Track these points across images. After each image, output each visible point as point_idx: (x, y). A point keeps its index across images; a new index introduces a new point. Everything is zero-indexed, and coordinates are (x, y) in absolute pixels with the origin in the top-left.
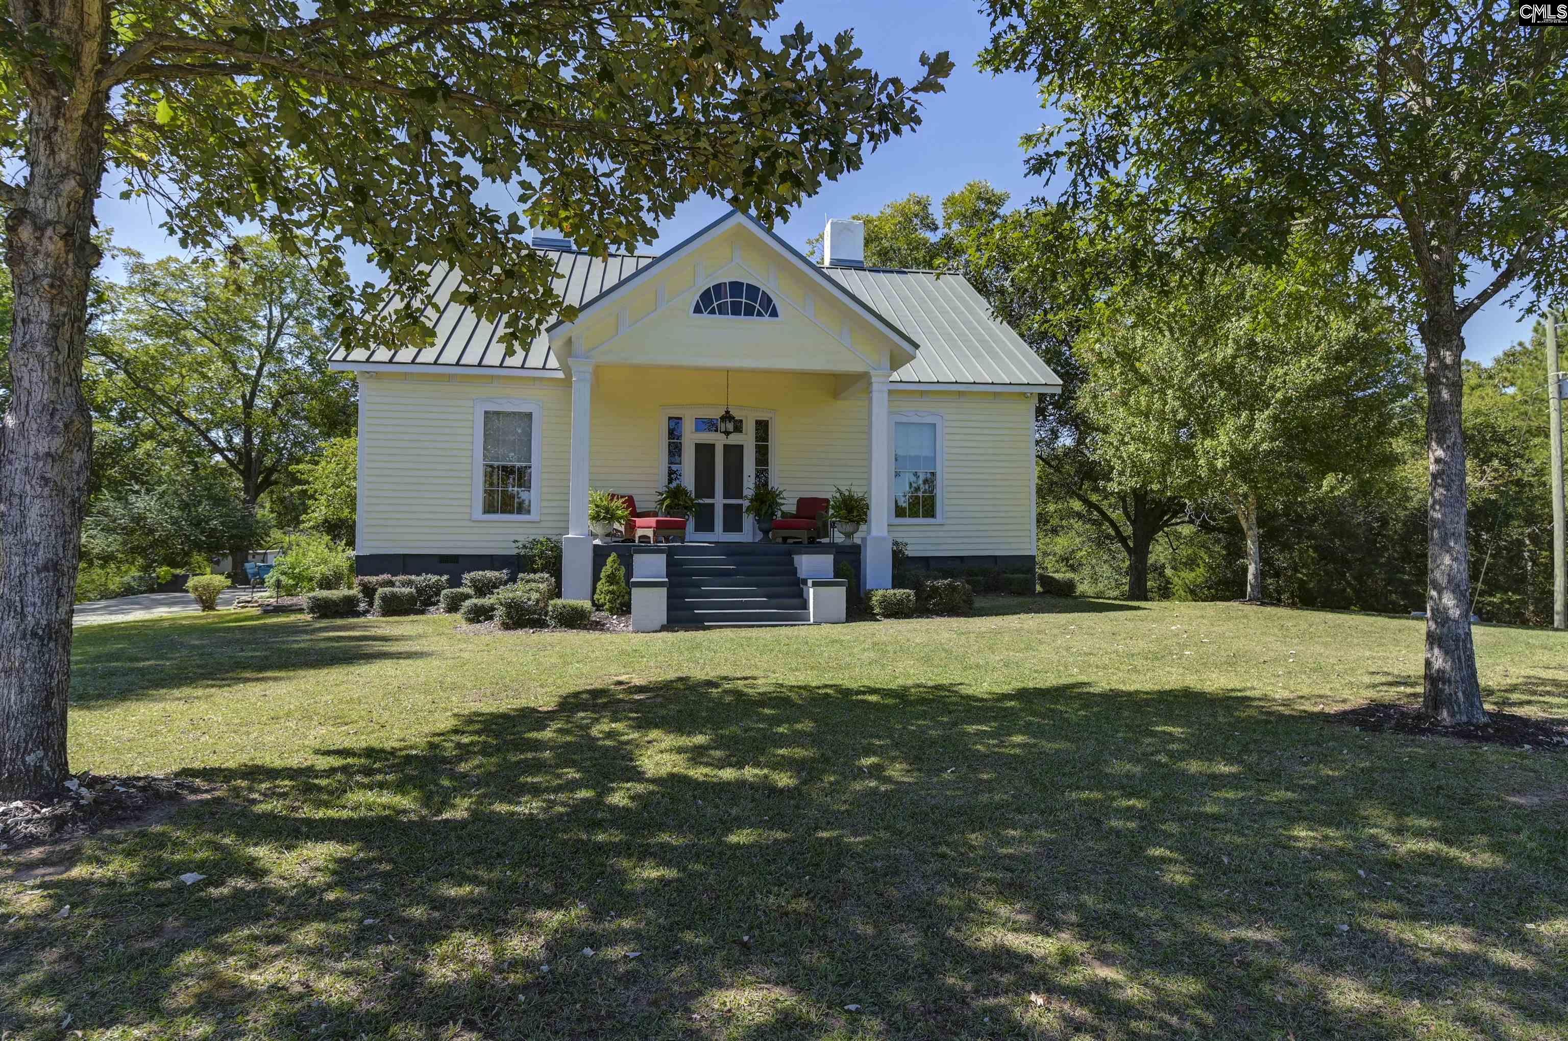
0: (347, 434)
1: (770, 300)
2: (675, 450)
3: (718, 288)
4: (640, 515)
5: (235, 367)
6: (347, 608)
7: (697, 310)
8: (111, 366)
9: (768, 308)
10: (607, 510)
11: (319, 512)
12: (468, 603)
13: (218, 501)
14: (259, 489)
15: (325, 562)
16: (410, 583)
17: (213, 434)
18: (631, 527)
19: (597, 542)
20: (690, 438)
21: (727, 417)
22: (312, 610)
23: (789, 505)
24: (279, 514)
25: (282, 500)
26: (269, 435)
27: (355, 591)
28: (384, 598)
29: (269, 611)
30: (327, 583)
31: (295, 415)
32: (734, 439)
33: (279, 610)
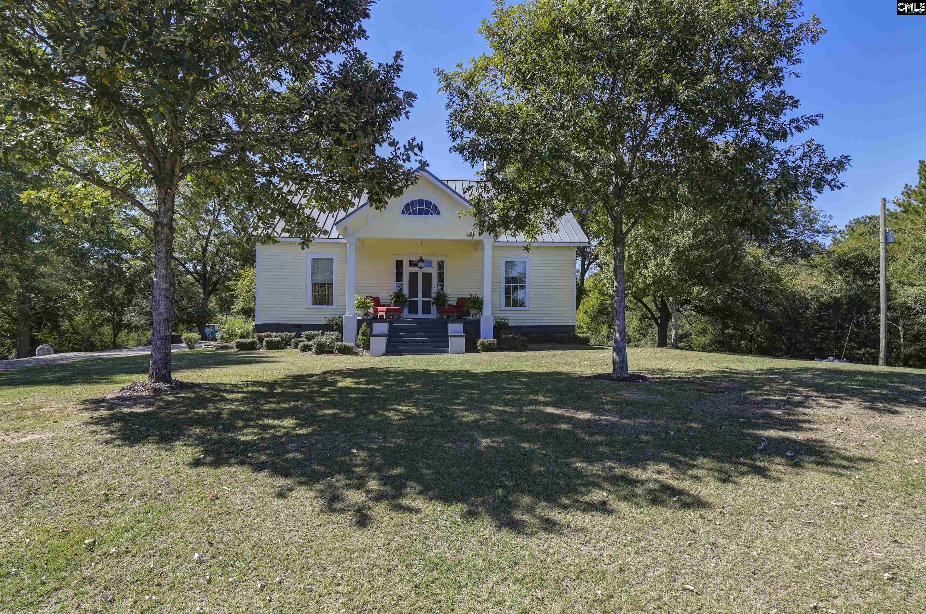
0: (252, 265)
1: (436, 207)
2: (399, 277)
3: (412, 202)
4: (381, 306)
5: (198, 233)
6: (252, 346)
7: (403, 213)
8: (139, 232)
9: (436, 211)
10: (364, 304)
11: (239, 305)
12: (302, 344)
13: (190, 299)
14: (210, 293)
15: (242, 327)
16: (278, 336)
17: (187, 265)
18: (376, 311)
19: (360, 318)
20: (407, 270)
21: (421, 260)
22: (237, 347)
23: (452, 301)
24: (220, 306)
25: (221, 299)
26: (215, 265)
27: (255, 340)
28: (267, 342)
29: (218, 348)
30: (243, 336)
31: (227, 255)
32: (426, 270)
33: (223, 348)
